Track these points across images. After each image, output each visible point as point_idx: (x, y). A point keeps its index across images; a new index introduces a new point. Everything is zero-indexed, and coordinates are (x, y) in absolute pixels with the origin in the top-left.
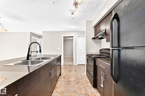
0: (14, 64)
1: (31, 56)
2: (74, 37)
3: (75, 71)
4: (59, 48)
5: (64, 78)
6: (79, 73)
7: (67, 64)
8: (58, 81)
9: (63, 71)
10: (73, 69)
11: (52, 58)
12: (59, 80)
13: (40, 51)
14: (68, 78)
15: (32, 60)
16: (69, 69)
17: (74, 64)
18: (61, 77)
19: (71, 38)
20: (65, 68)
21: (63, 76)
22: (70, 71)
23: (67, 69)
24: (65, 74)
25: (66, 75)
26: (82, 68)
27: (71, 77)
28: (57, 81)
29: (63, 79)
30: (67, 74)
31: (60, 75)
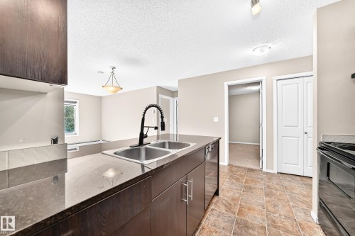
0: (115, 153)
1: (146, 136)
2: (264, 83)
3: (267, 195)
4: (216, 119)
5: (229, 207)
6: (280, 206)
7: (238, 164)
8: (209, 212)
9: (225, 184)
10: (259, 186)
11: (193, 146)
12: (212, 207)
13: (162, 126)
14: (240, 212)
15: (147, 146)
16: (246, 182)
17: (265, 170)
18: (218, 201)
19: (255, 88)
20: (231, 176)
21: (226, 199)
22: (249, 189)
23: (238, 180)
24: (231, 194)
25: (233, 199)
26: (297, 191)
27: (249, 209)
28: (205, 210)
29: (223, 209)
30: (237, 195)
31: (217, 193)
